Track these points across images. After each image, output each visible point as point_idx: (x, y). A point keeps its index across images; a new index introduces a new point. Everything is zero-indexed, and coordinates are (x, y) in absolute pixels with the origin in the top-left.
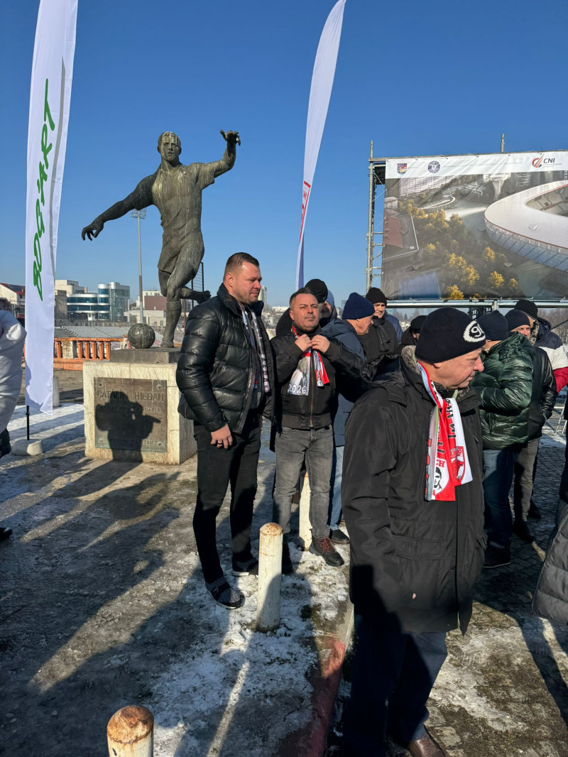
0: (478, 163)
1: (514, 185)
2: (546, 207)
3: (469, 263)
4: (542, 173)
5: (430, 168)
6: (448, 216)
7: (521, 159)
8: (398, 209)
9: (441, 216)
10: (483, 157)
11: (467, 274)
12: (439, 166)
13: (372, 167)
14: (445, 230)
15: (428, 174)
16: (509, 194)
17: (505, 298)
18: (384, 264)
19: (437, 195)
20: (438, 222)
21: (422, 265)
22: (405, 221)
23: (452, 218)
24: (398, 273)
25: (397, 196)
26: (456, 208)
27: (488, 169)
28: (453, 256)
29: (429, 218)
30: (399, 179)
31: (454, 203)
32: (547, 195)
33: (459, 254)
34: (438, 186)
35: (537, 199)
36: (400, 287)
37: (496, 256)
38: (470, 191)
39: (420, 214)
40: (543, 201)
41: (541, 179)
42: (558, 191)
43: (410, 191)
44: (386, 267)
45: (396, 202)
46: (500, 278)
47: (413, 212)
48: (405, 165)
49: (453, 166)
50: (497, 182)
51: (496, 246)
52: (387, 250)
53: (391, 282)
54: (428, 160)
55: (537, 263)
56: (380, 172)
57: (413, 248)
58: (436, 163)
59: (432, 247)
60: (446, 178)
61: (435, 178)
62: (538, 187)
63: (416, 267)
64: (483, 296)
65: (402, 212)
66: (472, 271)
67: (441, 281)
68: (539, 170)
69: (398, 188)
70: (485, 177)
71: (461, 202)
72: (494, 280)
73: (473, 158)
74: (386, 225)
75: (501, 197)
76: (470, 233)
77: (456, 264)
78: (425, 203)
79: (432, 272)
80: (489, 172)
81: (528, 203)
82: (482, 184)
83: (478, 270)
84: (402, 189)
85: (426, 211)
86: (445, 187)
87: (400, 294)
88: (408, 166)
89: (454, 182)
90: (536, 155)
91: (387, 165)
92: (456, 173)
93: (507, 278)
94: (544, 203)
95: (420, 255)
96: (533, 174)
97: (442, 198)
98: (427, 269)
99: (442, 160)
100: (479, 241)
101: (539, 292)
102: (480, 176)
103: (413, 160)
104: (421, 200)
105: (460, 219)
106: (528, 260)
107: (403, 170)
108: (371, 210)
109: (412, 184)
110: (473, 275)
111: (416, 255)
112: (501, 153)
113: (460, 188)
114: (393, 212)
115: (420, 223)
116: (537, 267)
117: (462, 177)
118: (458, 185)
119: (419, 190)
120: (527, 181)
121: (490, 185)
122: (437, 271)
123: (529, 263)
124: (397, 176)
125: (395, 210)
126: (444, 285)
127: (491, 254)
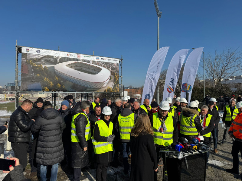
0: (52, 52)
1: (63, 60)
2: (71, 67)
3: (50, 81)
4: (70, 58)
5: (37, 51)
6: (43, 66)
7: (64, 53)
8: (27, 62)
9: (41, 66)
10: (53, 51)
11: (50, 84)
12: (40, 51)
13: (17, 48)
14: (42, 70)
15: (36, 53)
16: (61, 62)
17: (61, 91)
18: (22, 79)
19: (39, 60)
20: (40, 67)
21: (35, 80)
22: (29, 66)
23: (45, 67)
24: (27, 82)
25: (26, 58)
26: (46, 64)
27: (55, 55)
28: (45, 78)
29: (37, 66)
30: (26, 53)
31: (45, 63)
32: (71, 64)
33: (47, 78)
34: (40, 57)
35: (69, 65)
36: (28, 87)
37: (58, 79)
38: (50, 60)
39: (34, 65)
40: (71, 65)
41: (70, 59)
42: (74, 64)
43: (31, 57)
44: (23, 80)
45: (26, 60)
46: (60, 85)
47: (32, 64)
48: (29, 49)
49: (45, 52)
50: (58, 59)
51: (58, 77)
52: (23, 75)
53: (25, 85)
54: (37, 49)
55: (70, 82)
56: (20, 50)
57: (32, 75)
58: (39, 50)
59: (38, 75)
60: (42, 55)
61: (39, 55)
62: (69, 62)
63: (33, 81)
64: (55, 90)
65: (28, 63)
66: (51, 83)
67: (42, 86)
68: (69, 57)
69: (26, 56)
70: (54, 57)
71: (47, 63)
72: (58, 86)
73: (51, 51)
74: (22, 67)
75: (59, 63)
76: (50, 72)
77: (46, 81)
78: (36, 62)
79: (39, 83)
80: (56, 56)
81: (67, 66)
82: (53, 58)
83: (53, 83)
84: (28, 56)
85: (36, 64)
86: (42, 58)
87: (28, 89)
88: (30, 50)
89: (45, 57)
90: (68, 53)
91: (22, 48)
92: (46, 54)
93: (62, 85)
94: (71, 66)
95: (35, 77)
96: (67, 58)
97: (41, 61)
98: (37, 81)
99: (41, 50)
100: (53, 75)
101: (71, 89)
102: (53, 56)
103: (31, 48)
104: (34, 60)
105: (47, 68)
106: (67, 81)
107: (28, 51)
108: (16, 61)
109: (31, 55)
110: (52, 84)
111: (33, 77)
112: (58, 51)
113: (47, 59)
114: (25, 63)
115: (34, 68)
116: (70, 83)
117: (47, 56)
118: (46, 58)
119: (34, 57)
120: (66, 59)
121: (56, 59)
122: (40, 82)
123: (67, 82)
124: (26, 52)
125: (26, 62)
126: (43, 86)
127: (57, 78)
